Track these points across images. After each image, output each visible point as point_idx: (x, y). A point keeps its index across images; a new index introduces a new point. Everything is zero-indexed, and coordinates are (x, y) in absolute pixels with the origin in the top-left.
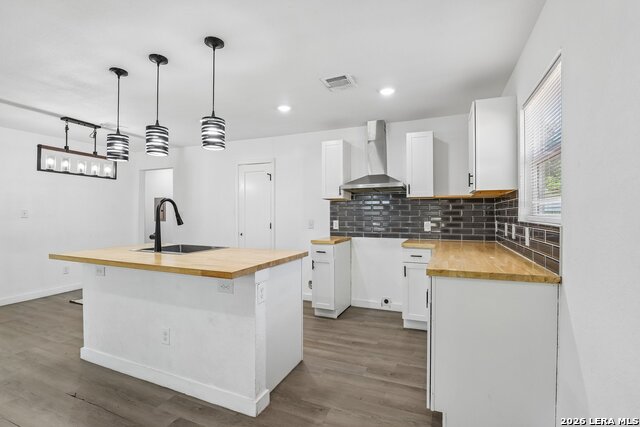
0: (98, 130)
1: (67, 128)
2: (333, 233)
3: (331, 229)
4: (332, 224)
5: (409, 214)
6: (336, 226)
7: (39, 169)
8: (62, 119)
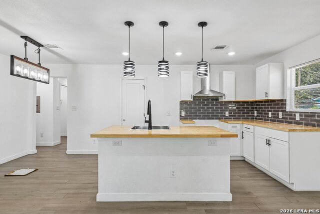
0: (41, 48)
1: (26, 45)
2: (181, 118)
3: (181, 116)
4: (181, 113)
5: (219, 108)
6: (183, 114)
7: (12, 73)
8: (22, 37)
